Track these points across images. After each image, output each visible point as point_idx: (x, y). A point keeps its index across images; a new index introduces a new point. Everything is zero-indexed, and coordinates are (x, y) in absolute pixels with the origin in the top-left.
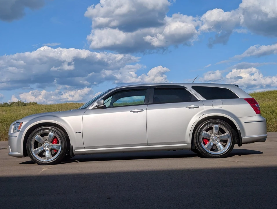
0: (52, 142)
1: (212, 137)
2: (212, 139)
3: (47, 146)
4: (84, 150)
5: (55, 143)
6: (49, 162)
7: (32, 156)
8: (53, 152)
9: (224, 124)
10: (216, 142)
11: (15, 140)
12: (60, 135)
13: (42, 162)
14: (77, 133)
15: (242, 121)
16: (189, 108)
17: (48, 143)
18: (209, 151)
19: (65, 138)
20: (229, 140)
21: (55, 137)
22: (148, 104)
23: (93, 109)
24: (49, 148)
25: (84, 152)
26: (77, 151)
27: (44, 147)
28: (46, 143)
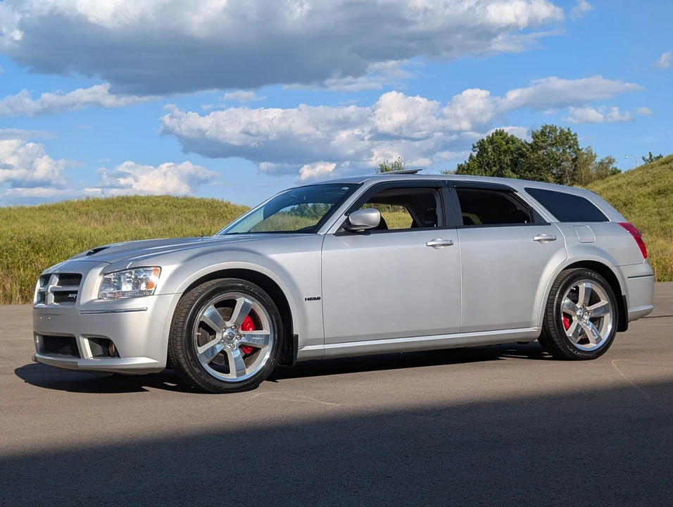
3: (231, 336)
4: (322, 347)
5: (251, 329)
15: (625, 274)
16: (539, 240)
17: (232, 329)
18: (575, 344)
20: (607, 316)
22: (456, 228)
23: (338, 234)
24: (236, 342)
25: (321, 354)
26: (307, 349)
27: (222, 339)
28: (228, 328)
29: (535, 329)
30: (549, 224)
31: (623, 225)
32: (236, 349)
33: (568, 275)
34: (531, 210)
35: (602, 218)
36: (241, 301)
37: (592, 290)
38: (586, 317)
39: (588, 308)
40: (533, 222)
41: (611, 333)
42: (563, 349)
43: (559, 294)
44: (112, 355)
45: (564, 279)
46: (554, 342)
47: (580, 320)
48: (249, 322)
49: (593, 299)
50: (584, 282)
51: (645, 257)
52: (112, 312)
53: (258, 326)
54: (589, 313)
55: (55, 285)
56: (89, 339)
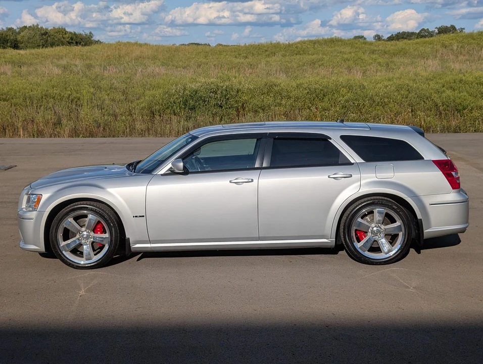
0: (95, 231)
1: (373, 228)
2: (373, 232)
3: (85, 236)
4: (149, 245)
5: (99, 233)
6: (89, 265)
7: (60, 253)
8: (96, 247)
9: (393, 208)
10: (379, 237)
11: (29, 225)
12: (107, 220)
13: (77, 265)
14: (136, 217)
15: (427, 201)
16: (334, 178)
17: (87, 232)
18: (365, 252)
19: (117, 225)
20: (401, 234)
21: (99, 222)
22: (261, 169)
23: (164, 175)
24: (89, 240)
25: (149, 249)
26: (138, 246)
27: (80, 238)
28: (84, 231)
29: (330, 241)
32: (88, 244)
33: (363, 203)
45: (358, 205)
50: (377, 208)
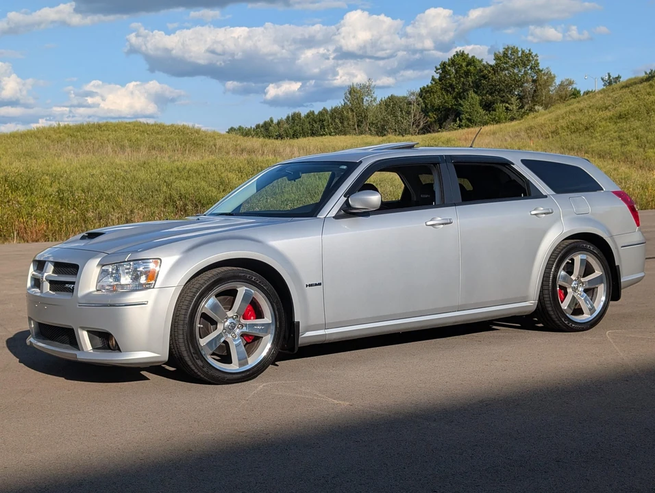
3: (232, 326)
4: (322, 332)
5: (252, 318)
16: (535, 214)
17: (234, 319)
18: (571, 316)
20: (600, 287)
22: (455, 205)
23: (337, 217)
24: (238, 331)
25: (323, 339)
26: (308, 335)
27: (224, 329)
28: (230, 318)
29: (530, 304)
30: (546, 197)
31: (616, 193)
32: (238, 339)
33: (564, 248)
34: (528, 182)
35: (597, 188)
36: (242, 290)
37: (587, 261)
38: (581, 289)
39: (583, 280)
40: (530, 195)
41: (604, 304)
42: (558, 322)
43: (556, 268)
44: (112, 348)
45: (560, 252)
46: (550, 315)
47: (575, 292)
48: (250, 311)
49: (588, 270)
50: (579, 254)
51: (638, 225)
52: (111, 305)
53: (259, 315)
54: (583, 284)
55: (51, 273)
56: (88, 331)
